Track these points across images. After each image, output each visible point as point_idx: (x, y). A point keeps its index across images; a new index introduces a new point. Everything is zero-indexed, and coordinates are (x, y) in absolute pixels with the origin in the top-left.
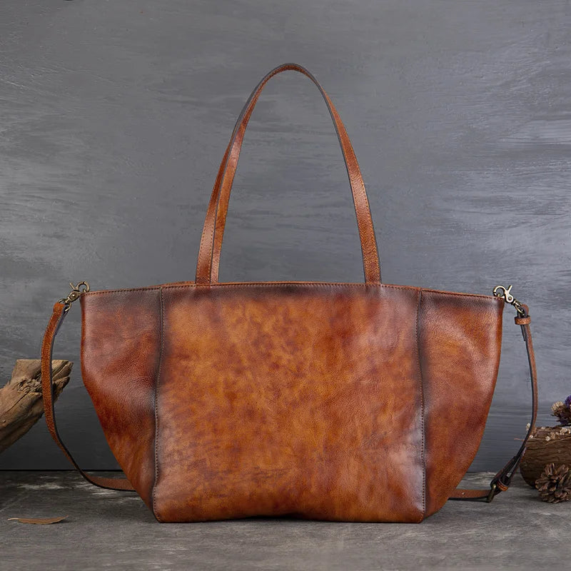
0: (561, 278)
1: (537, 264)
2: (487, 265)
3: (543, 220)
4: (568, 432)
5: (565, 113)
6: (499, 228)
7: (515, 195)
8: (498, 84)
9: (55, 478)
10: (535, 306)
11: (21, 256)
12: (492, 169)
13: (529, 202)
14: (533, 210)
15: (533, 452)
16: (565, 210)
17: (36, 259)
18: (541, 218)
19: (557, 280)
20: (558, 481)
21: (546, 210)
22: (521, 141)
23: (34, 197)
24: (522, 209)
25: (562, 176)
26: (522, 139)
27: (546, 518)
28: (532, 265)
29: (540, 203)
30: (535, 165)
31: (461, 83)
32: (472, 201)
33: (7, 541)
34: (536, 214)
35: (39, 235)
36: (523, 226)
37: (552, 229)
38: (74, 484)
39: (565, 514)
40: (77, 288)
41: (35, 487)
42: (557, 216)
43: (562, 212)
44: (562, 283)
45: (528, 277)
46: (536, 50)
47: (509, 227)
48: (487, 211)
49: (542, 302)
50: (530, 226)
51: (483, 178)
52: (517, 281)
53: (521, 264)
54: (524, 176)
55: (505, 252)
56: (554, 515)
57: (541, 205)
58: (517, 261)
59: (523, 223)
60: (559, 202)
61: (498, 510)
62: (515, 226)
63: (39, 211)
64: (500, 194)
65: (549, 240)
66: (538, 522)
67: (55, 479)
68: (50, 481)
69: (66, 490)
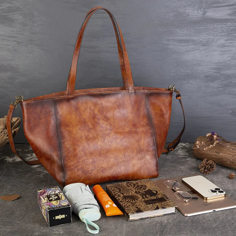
0: (211, 71)
1: (202, 66)
3: (205, 48)
4: (212, 147)
5: (215, 5)
6: (188, 51)
7: (194, 38)
12: (186, 28)
13: (200, 41)
14: (201, 44)
16: (214, 44)
19: (209, 72)
20: (208, 167)
21: (206, 44)
23: (5, 40)
24: (197, 44)
25: (213, 31)
26: (198, 16)
28: (200, 66)
29: (204, 41)
30: (202, 27)
32: (178, 41)
34: (202, 46)
37: (208, 52)
40: (18, 98)
42: (210, 47)
43: (212, 45)
44: (211, 73)
45: (198, 70)
47: (192, 51)
48: (184, 45)
49: (203, 80)
50: (200, 50)
51: (182, 31)
53: (196, 66)
54: (198, 31)
55: (190, 61)
58: (194, 64)
59: (197, 49)
60: (211, 41)
62: (194, 51)
64: (189, 38)
65: (207, 56)
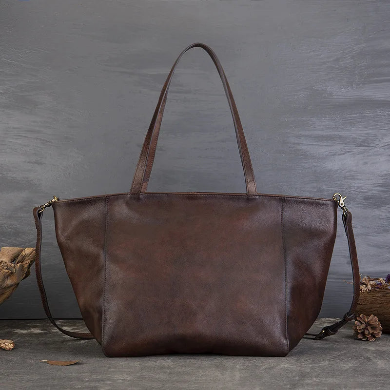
0: (374, 188)
1: (357, 179)
2: (325, 179)
3: (362, 150)
6: (333, 155)
7: (342, 133)
8: (332, 59)
9: (38, 324)
10: (357, 207)
11: (13, 176)
14: (355, 143)
15: (362, 306)
17: (24, 178)
18: (361, 149)
22: (346, 97)
23: (21, 136)
27: (373, 352)
28: (354, 179)
29: (360, 139)
30: (356, 114)
31: (306, 60)
33: (6, 373)
35: (25, 162)
36: (348, 154)
37: (368, 156)
38: (50, 329)
39: (385, 349)
41: (25, 332)
43: (374, 145)
44: (374, 192)
45: (352, 187)
46: (356, 37)
47: (338, 155)
48: (325, 144)
49: (361, 204)
50: (353, 154)
51: (322, 122)
52: (344, 190)
53: (348, 179)
55: (337, 171)
56: (378, 350)
57: (360, 140)
58: (345, 177)
59: (349, 152)
60: (372, 138)
61: (339, 347)
63: (25, 146)
64: (333, 133)
65: (366, 163)
66: (368, 355)
67: (38, 326)
68: (34, 327)
69: (45, 333)
